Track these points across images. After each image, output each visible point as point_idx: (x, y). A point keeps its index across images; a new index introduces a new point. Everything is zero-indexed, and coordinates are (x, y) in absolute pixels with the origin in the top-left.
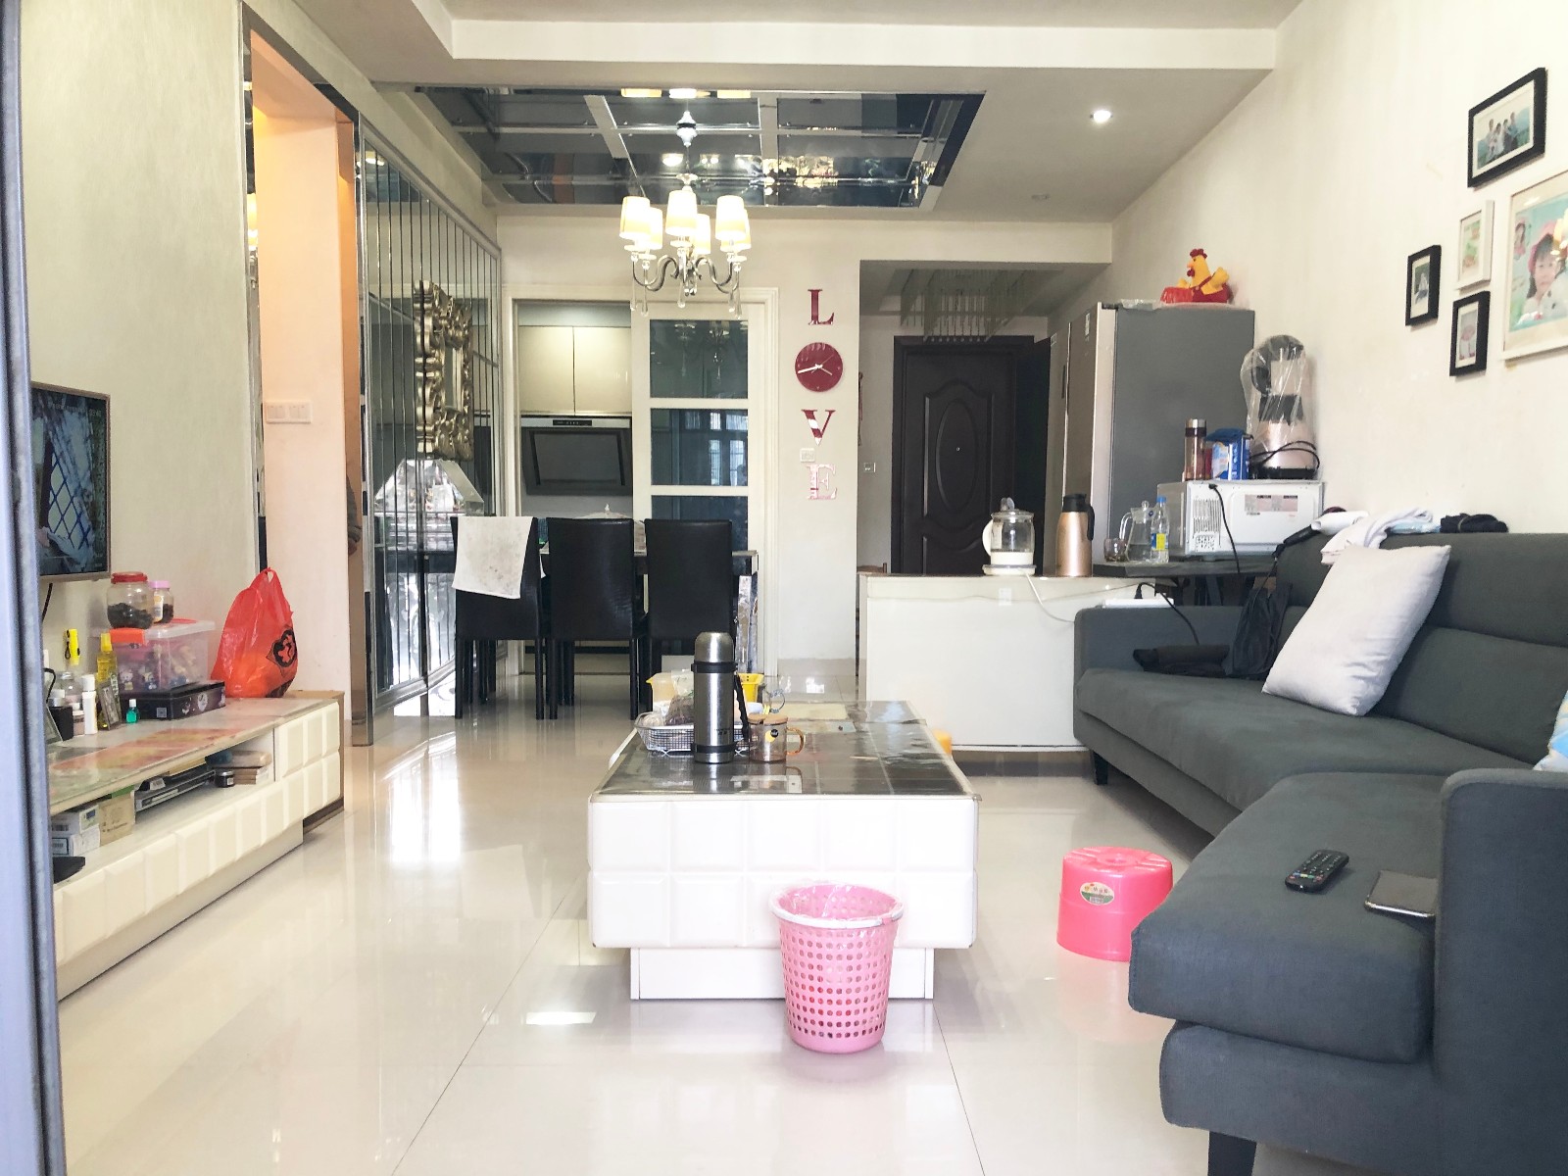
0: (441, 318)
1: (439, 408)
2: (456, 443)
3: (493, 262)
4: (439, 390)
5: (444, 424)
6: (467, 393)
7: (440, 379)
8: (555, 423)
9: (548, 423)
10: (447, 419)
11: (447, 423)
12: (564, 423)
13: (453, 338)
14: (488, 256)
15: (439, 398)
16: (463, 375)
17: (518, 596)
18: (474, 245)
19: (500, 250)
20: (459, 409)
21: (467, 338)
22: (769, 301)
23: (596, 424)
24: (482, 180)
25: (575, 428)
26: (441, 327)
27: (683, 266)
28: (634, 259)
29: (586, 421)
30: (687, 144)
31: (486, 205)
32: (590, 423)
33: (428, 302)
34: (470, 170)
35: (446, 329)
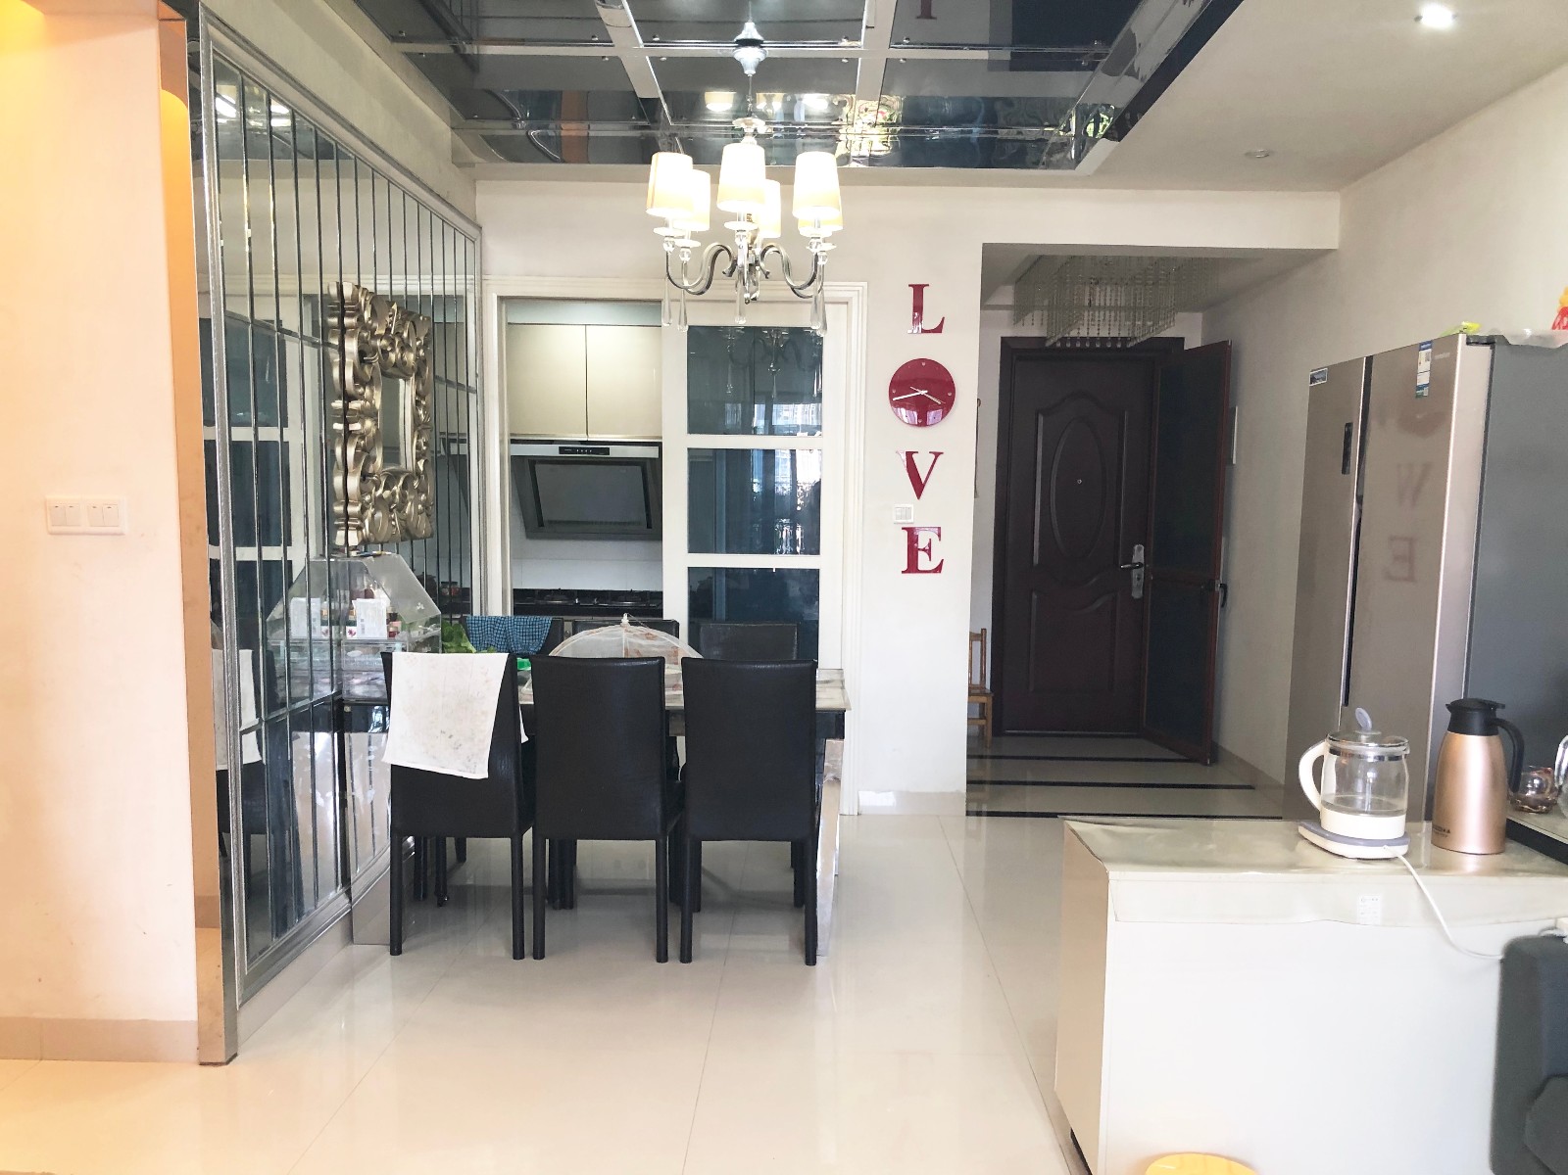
0: (374, 337)
1: (372, 475)
2: (405, 520)
3: (469, 245)
4: (373, 447)
5: (381, 497)
6: (422, 441)
7: (374, 430)
8: (562, 450)
9: (553, 451)
10: (385, 488)
11: (388, 492)
12: (574, 450)
13: (400, 365)
14: (460, 240)
15: (371, 459)
16: (416, 418)
17: (485, 775)
18: (437, 222)
19: (480, 228)
20: (410, 466)
21: (421, 362)
22: (855, 301)
23: (616, 452)
24: (453, 128)
25: (590, 456)
26: (375, 350)
27: (743, 261)
28: (669, 248)
29: (602, 448)
30: (750, 71)
31: (460, 165)
32: (607, 451)
33: (351, 316)
34: (429, 112)
35: (385, 352)
